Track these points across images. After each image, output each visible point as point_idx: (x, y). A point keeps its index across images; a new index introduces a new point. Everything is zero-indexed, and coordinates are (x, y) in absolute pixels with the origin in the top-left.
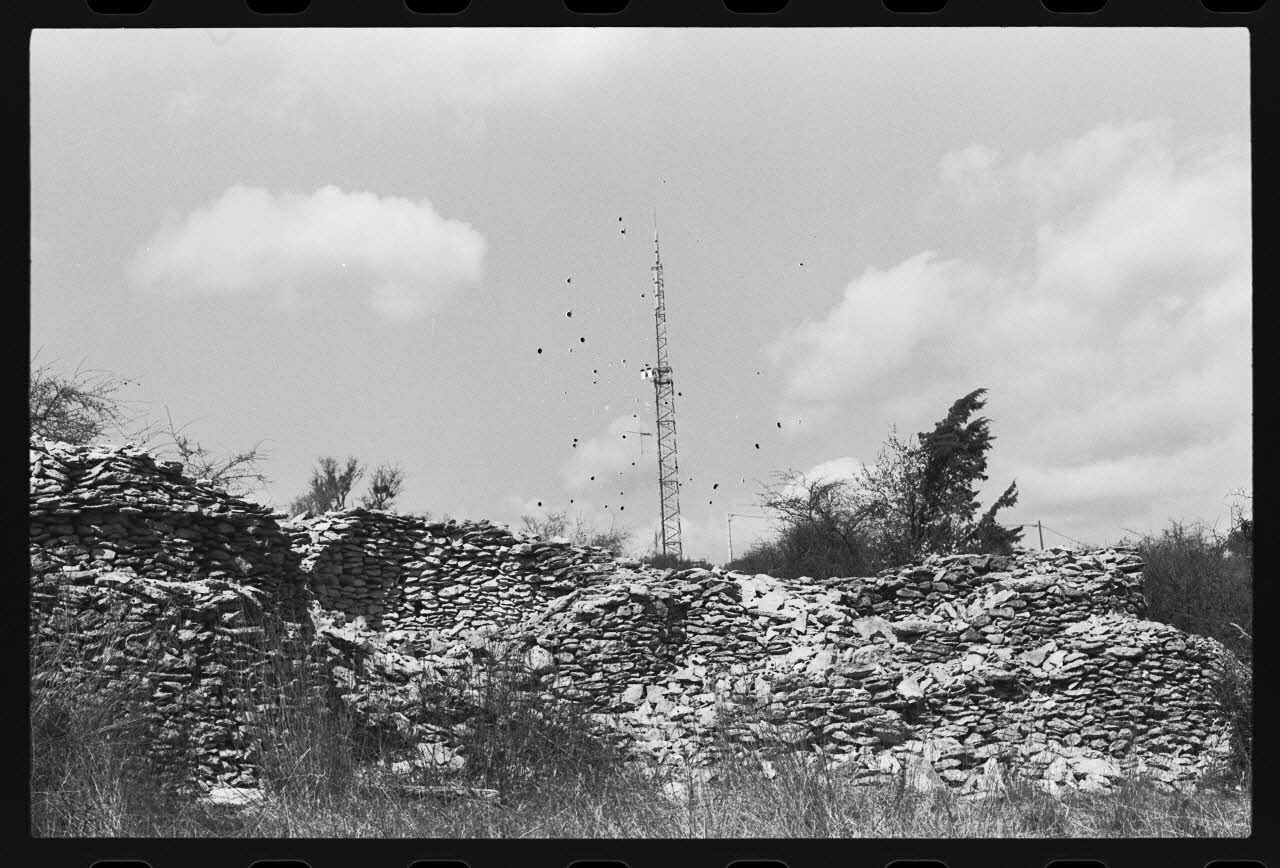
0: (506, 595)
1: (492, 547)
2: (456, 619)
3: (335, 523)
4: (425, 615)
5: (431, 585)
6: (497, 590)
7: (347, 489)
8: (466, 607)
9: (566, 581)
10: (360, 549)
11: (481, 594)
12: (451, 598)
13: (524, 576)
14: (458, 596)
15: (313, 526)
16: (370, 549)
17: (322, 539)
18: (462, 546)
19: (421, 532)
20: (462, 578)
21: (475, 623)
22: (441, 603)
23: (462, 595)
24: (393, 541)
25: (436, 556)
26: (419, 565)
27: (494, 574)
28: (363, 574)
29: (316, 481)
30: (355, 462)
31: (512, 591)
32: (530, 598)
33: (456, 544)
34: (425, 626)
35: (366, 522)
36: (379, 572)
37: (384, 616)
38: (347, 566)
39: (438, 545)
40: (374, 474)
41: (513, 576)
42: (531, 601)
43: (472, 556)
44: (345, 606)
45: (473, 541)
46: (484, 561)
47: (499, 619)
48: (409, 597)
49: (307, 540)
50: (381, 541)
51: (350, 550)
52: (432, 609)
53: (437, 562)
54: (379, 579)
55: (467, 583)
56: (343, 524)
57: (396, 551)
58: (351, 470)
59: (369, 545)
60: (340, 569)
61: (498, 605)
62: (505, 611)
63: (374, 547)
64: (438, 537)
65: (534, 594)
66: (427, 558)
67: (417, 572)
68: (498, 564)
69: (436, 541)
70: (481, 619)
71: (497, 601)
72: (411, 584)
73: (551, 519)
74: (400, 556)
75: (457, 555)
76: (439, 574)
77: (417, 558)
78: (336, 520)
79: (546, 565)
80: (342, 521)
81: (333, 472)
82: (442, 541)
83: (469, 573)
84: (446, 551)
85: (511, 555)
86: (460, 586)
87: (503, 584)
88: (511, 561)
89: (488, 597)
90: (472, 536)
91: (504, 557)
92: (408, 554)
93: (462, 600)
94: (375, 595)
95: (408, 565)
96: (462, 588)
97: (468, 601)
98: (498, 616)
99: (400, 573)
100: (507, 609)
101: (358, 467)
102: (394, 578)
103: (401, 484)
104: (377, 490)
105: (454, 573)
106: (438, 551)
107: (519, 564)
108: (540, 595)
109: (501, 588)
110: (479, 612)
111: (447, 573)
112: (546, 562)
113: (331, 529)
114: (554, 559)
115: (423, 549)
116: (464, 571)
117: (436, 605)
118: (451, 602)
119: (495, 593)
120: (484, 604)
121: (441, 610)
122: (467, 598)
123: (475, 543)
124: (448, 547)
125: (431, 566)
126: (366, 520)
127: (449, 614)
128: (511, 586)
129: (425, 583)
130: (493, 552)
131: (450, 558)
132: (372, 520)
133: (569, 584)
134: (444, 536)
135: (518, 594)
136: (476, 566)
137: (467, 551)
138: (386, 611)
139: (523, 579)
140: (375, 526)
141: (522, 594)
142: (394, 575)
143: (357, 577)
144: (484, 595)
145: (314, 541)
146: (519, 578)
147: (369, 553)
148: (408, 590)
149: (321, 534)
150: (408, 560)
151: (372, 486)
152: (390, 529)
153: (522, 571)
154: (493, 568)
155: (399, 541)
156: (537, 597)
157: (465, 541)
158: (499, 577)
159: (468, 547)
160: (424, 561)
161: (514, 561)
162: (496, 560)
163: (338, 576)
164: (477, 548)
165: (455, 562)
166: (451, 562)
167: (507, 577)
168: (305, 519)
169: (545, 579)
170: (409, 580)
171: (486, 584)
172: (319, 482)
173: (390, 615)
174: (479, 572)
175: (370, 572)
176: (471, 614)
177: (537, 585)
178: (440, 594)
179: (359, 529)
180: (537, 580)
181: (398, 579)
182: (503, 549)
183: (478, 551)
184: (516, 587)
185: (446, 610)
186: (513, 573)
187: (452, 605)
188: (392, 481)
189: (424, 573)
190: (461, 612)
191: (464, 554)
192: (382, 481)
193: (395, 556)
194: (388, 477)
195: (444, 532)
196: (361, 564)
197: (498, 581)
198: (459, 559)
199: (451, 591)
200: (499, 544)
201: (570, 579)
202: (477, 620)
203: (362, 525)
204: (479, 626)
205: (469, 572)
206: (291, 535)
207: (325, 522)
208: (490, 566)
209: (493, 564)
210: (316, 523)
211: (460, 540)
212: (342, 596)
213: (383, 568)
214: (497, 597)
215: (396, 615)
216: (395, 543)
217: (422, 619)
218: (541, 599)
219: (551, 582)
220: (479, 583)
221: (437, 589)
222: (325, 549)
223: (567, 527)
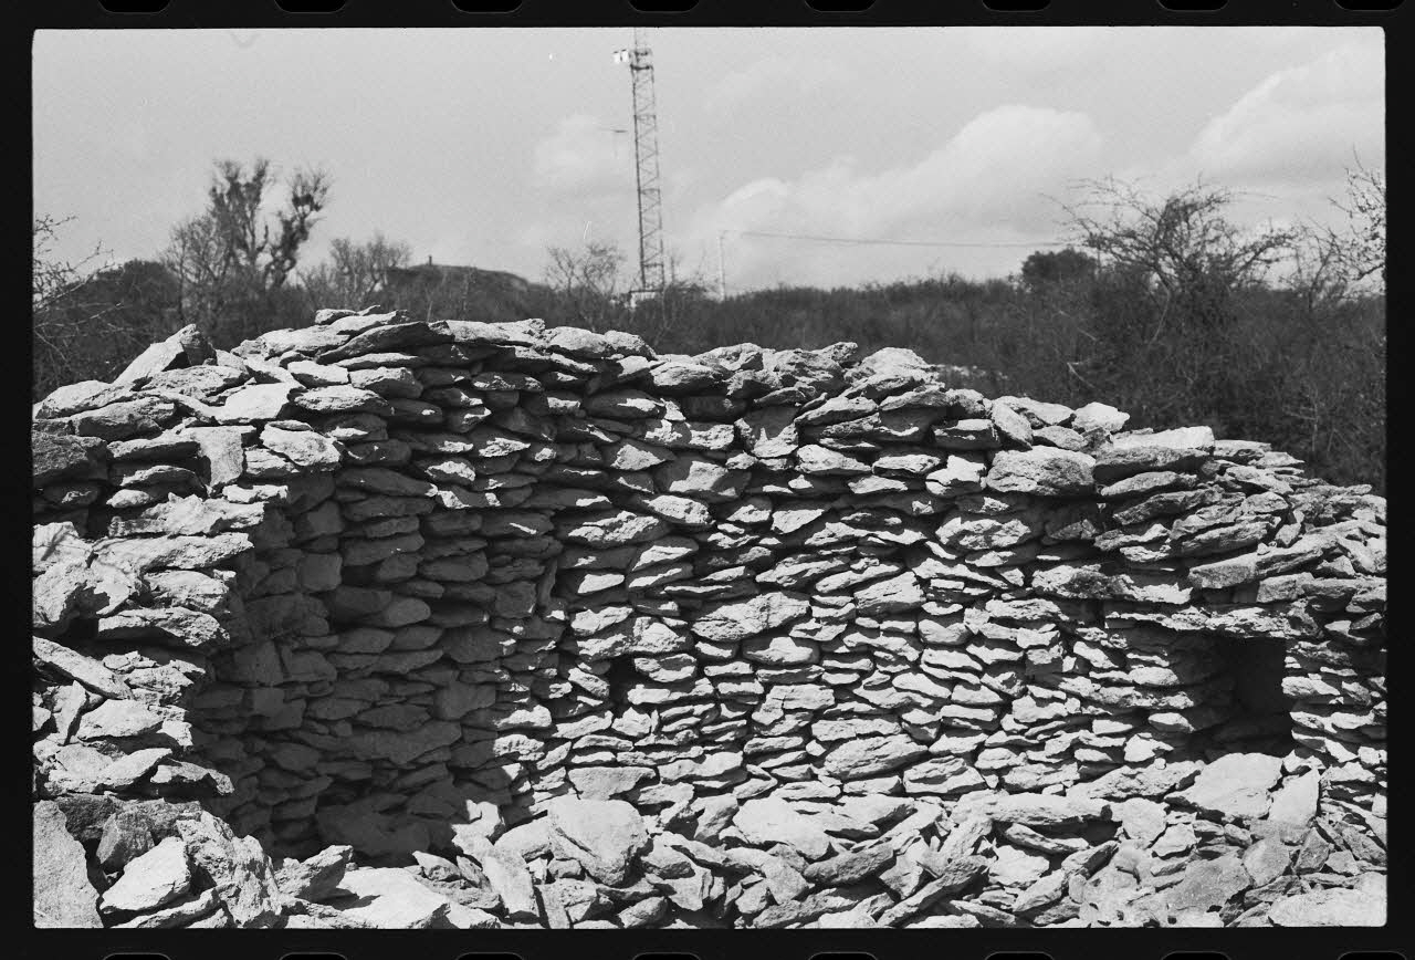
0: (951, 633)
1: (914, 462)
2: (756, 716)
3: (308, 382)
4: (646, 708)
5: (670, 597)
6: (915, 612)
7: (257, 200)
8: (796, 674)
9: (1249, 614)
10: (410, 486)
11: (852, 627)
12: (743, 646)
13: (1029, 568)
14: (768, 634)
15: (217, 396)
16: (447, 482)
17: (259, 460)
18: (793, 458)
19: (644, 404)
20: (785, 571)
21: (822, 729)
22: (703, 662)
23: (784, 629)
24: (536, 441)
25: (693, 495)
26: (630, 526)
27: (904, 557)
28: (420, 576)
29: (214, 190)
30: (267, 163)
31: (975, 620)
32: (1056, 651)
33: (772, 447)
34: (648, 749)
35: (434, 377)
36: (481, 566)
37: (501, 723)
38: (359, 556)
39: (703, 453)
40: (290, 179)
41: (991, 571)
42: (1057, 662)
43: (832, 492)
44: (355, 708)
45: (837, 437)
46: (878, 509)
47: (915, 716)
48: (592, 647)
49: (188, 471)
50: (495, 447)
51: (370, 492)
52: (672, 686)
53: (697, 515)
54: (486, 592)
55: (804, 587)
56: (343, 388)
57: (550, 480)
58: (261, 174)
59: (448, 467)
60: (330, 573)
61: (915, 667)
62: (943, 692)
63: (465, 471)
64: (705, 420)
65: (1067, 638)
66: (661, 503)
67: (617, 556)
68: (930, 524)
69: (696, 438)
70: (849, 714)
71: (912, 655)
72: (598, 600)
73: (593, 252)
74: (562, 499)
75: (769, 488)
76: (703, 558)
77: (625, 500)
78: (309, 367)
79: (1154, 544)
80: (335, 372)
81: (236, 176)
82: (719, 437)
83: (813, 553)
84: (732, 477)
85: (989, 492)
86: (776, 598)
87: (941, 597)
88: (989, 514)
89: (882, 640)
90: (835, 417)
91: (962, 498)
92: (592, 487)
93: (784, 649)
94: (468, 651)
95: (589, 531)
96: (785, 607)
97: (803, 653)
98: (910, 706)
99: (558, 557)
100: (951, 683)
101: (270, 170)
102: (537, 580)
103: (329, 191)
104: (297, 201)
105: (755, 553)
106: (703, 476)
107: (1022, 529)
108: (1094, 644)
109: (931, 608)
110: (842, 692)
111: (732, 555)
112: (1156, 530)
113: (293, 411)
114: (1194, 521)
115: (652, 470)
116: (793, 545)
117: (688, 671)
118: (739, 656)
119: (908, 626)
120: (864, 663)
121: (704, 687)
122: (799, 642)
123: (849, 443)
124: (741, 460)
125: (675, 530)
126: (436, 365)
127: (733, 701)
128: (979, 602)
129: (648, 593)
130: (917, 481)
131: (743, 499)
132: (459, 367)
133: (1263, 624)
134: (728, 419)
135: (1004, 633)
136: (840, 529)
137: (809, 476)
138: (506, 703)
139: (1028, 580)
140: (467, 386)
141: (1025, 637)
142: (538, 569)
143: (398, 588)
144: (863, 630)
145: (223, 471)
146: (1016, 576)
147: (448, 498)
148: (586, 621)
149: (252, 441)
150: (593, 513)
151: (291, 196)
152: (526, 397)
153: (1028, 557)
154: (909, 537)
155: (560, 441)
156: (1079, 648)
157: (806, 435)
158: (927, 568)
159: (818, 457)
160: (649, 512)
161: (1003, 516)
162: (921, 507)
163: (323, 595)
164: (853, 464)
165: (763, 516)
166: (746, 514)
167: (961, 570)
168: (181, 362)
169: (1139, 594)
170: (591, 583)
171: (875, 593)
172: (219, 191)
173: (519, 717)
174: (852, 551)
175: (449, 571)
176: (811, 696)
177: (1085, 608)
178: (700, 628)
179: (410, 406)
180: (1098, 590)
181: (551, 582)
182: (961, 469)
183: (857, 476)
184: (996, 607)
185: (726, 688)
186: (990, 559)
187: (745, 669)
188: (316, 189)
189: (647, 557)
190: (777, 692)
191: (800, 483)
192: (303, 187)
193: (544, 500)
194: (311, 184)
195: (728, 404)
196: (417, 542)
197: (923, 583)
198: (779, 502)
199: (744, 617)
200: (943, 451)
201: (1271, 608)
202: (832, 717)
203: (418, 387)
204: (841, 741)
205: (813, 549)
206: (121, 449)
207: (264, 379)
208: (897, 530)
209: (913, 521)
210: (231, 384)
211: (789, 432)
212: (342, 674)
213: (497, 546)
214: (916, 639)
215: (540, 716)
216: (547, 453)
217: (632, 722)
218: (1098, 658)
219: (1169, 608)
220: (849, 590)
221: (692, 609)
222: (273, 505)
223: (619, 265)
